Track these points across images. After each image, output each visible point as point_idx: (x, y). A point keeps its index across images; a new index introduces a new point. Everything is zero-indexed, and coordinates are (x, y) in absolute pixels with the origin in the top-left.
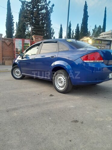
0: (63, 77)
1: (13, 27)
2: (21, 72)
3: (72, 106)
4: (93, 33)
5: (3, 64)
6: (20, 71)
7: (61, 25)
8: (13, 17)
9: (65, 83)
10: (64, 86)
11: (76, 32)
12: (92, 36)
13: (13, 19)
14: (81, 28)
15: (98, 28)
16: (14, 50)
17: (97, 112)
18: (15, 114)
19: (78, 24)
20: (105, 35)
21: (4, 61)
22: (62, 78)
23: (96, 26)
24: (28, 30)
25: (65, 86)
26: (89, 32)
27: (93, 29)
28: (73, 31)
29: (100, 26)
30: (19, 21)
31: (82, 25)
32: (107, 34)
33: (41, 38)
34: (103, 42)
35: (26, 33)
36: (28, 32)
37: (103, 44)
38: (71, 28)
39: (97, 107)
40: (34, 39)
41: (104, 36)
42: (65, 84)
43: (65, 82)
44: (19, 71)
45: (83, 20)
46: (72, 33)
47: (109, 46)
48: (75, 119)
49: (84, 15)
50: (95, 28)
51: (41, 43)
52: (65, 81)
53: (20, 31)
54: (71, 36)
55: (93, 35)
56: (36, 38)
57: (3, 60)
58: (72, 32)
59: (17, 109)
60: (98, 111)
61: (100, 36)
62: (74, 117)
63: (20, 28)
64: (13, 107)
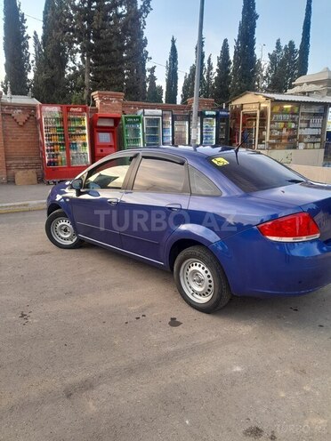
0: (200, 266)
1: (27, 52)
2: (76, 232)
3: (238, 369)
4: (272, 65)
5: (11, 181)
6: (71, 226)
7: (173, 41)
8: (24, 21)
9: (210, 281)
10: (209, 290)
11: (219, 64)
12: (267, 74)
13: (25, 25)
14: (235, 52)
15: (286, 48)
16: (41, 138)
17: (307, 394)
18: (92, 407)
19: (226, 41)
20: (310, 86)
21: (11, 172)
22: (200, 269)
23: (278, 43)
24: (73, 61)
25: (212, 289)
26: (259, 62)
27: (269, 54)
28: (210, 59)
29: (291, 44)
30: (44, 32)
31: (237, 43)
32: (316, 83)
33: (118, 99)
34: (303, 110)
35: (67, 70)
36: (74, 68)
37: (302, 114)
38: (204, 49)
39: (303, 371)
40: (98, 102)
41: (306, 88)
42: (212, 284)
43: (211, 278)
44: (69, 225)
45: (241, 28)
46: (206, 66)
47: (319, 120)
48: (253, 424)
49: (243, 12)
50: (275, 49)
51: (136, 156)
52: (209, 276)
53: (48, 66)
54: (205, 76)
55: (270, 71)
56: (104, 101)
57: (8, 168)
58: (205, 61)
59: (91, 387)
60: (307, 388)
61: (295, 86)
62: (249, 416)
63: (49, 55)
64: (80, 376)
